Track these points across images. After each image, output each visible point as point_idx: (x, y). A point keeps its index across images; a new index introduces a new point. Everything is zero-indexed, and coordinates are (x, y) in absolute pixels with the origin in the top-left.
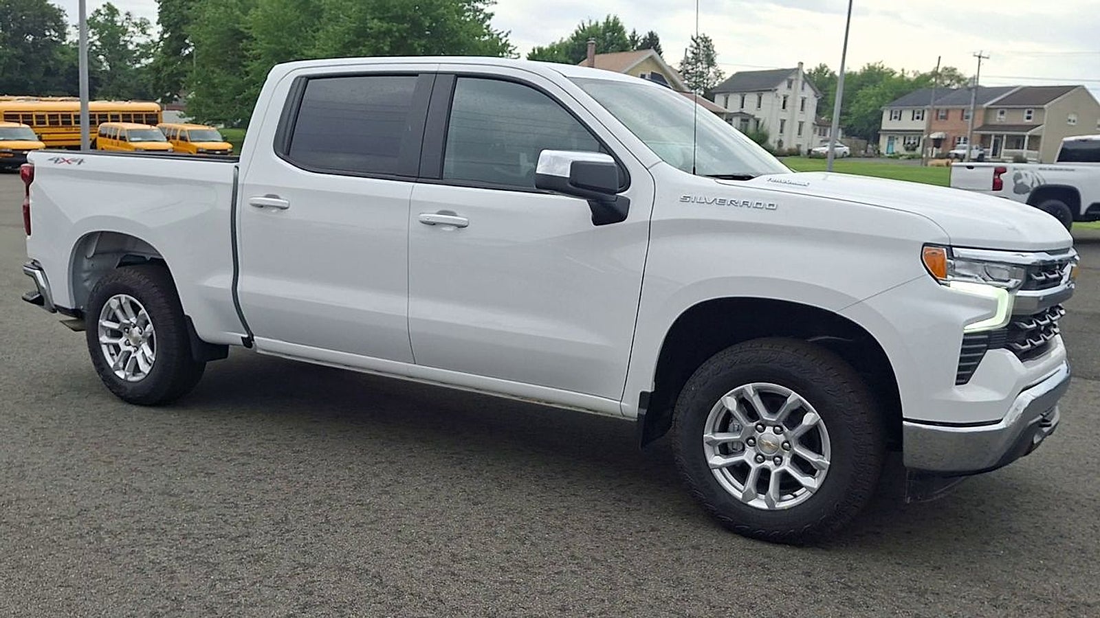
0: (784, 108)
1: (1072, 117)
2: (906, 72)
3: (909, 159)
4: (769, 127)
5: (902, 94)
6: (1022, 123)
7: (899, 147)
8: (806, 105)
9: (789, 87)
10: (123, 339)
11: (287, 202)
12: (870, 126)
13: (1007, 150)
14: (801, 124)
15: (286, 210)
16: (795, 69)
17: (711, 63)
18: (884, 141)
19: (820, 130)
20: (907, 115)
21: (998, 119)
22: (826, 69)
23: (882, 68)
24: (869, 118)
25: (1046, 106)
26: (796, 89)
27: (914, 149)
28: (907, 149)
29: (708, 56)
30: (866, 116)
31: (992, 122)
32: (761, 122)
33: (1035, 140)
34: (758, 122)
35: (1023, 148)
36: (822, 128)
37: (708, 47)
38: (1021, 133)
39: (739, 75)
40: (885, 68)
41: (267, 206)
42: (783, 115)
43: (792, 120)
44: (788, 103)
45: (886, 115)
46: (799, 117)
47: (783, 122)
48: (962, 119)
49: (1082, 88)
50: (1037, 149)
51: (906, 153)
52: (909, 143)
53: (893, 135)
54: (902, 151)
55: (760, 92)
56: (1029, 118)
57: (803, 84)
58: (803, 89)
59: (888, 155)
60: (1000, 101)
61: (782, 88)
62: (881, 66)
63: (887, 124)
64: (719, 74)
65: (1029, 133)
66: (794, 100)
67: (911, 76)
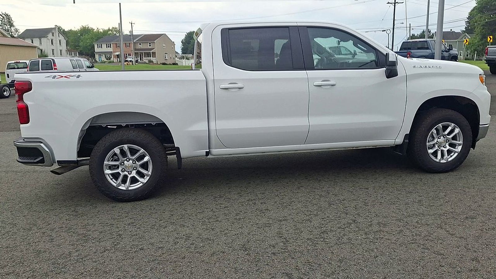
0: (52, 44)
1: (164, 45)
2: (99, 29)
3: (109, 63)
4: (47, 53)
5: (100, 38)
6: (148, 48)
7: (103, 58)
8: (61, 42)
9: (53, 35)
10: (120, 169)
11: (243, 85)
12: (89, 51)
13: (145, 58)
14: (61, 51)
15: (243, 89)
16: (54, 28)
17: (11, 25)
18: (97, 57)
19: (69, 53)
20: (104, 46)
21: (139, 46)
22: (61, 28)
23: (89, 27)
24: (88, 47)
25: (155, 41)
26: (56, 36)
27: (110, 59)
28: (107, 59)
29: (10, 22)
30: (87, 47)
31: (137, 48)
32: (43, 51)
33: (154, 54)
34: (42, 51)
35: (150, 57)
36: (70, 52)
37: (9, 19)
38: (149, 52)
39: (27, 31)
40: (90, 27)
41: (230, 88)
42: (53, 47)
43: (57, 49)
44: (54, 42)
45: (96, 46)
46: (59, 48)
47: (53, 50)
48: (126, 47)
49: (165, 34)
50: (155, 57)
51: (107, 61)
52: (107, 57)
53: (100, 54)
54: (105, 60)
55: (40, 38)
56: (150, 46)
57: (59, 34)
58: (59, 36)
59: (100, 62)
60: (138, 40)
61: (50, 36)
62: (88, 27)
63: (97, 50)
64: (17, 31)
65: (152, 51)
66: (56, 41)
67: (101, 31)
